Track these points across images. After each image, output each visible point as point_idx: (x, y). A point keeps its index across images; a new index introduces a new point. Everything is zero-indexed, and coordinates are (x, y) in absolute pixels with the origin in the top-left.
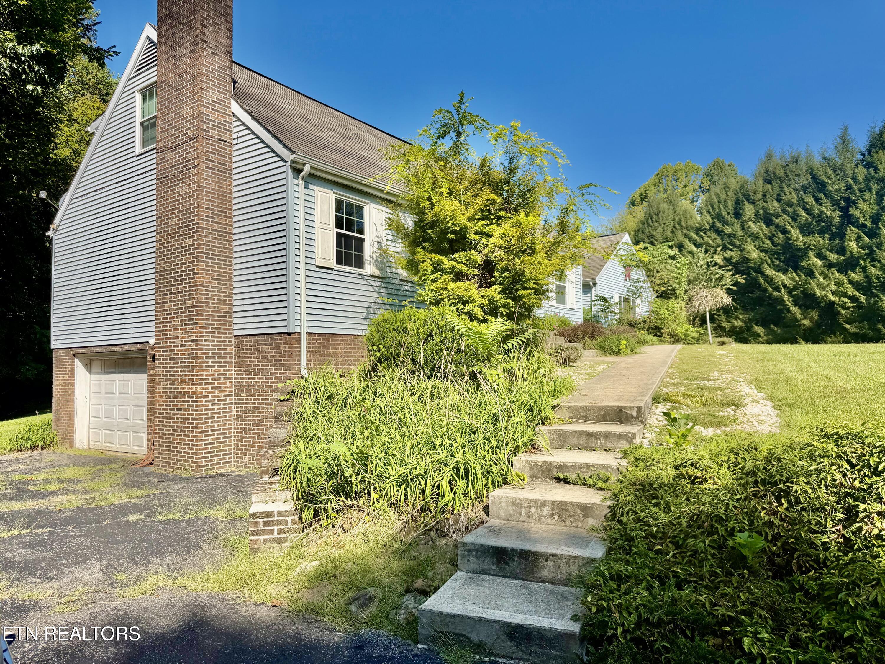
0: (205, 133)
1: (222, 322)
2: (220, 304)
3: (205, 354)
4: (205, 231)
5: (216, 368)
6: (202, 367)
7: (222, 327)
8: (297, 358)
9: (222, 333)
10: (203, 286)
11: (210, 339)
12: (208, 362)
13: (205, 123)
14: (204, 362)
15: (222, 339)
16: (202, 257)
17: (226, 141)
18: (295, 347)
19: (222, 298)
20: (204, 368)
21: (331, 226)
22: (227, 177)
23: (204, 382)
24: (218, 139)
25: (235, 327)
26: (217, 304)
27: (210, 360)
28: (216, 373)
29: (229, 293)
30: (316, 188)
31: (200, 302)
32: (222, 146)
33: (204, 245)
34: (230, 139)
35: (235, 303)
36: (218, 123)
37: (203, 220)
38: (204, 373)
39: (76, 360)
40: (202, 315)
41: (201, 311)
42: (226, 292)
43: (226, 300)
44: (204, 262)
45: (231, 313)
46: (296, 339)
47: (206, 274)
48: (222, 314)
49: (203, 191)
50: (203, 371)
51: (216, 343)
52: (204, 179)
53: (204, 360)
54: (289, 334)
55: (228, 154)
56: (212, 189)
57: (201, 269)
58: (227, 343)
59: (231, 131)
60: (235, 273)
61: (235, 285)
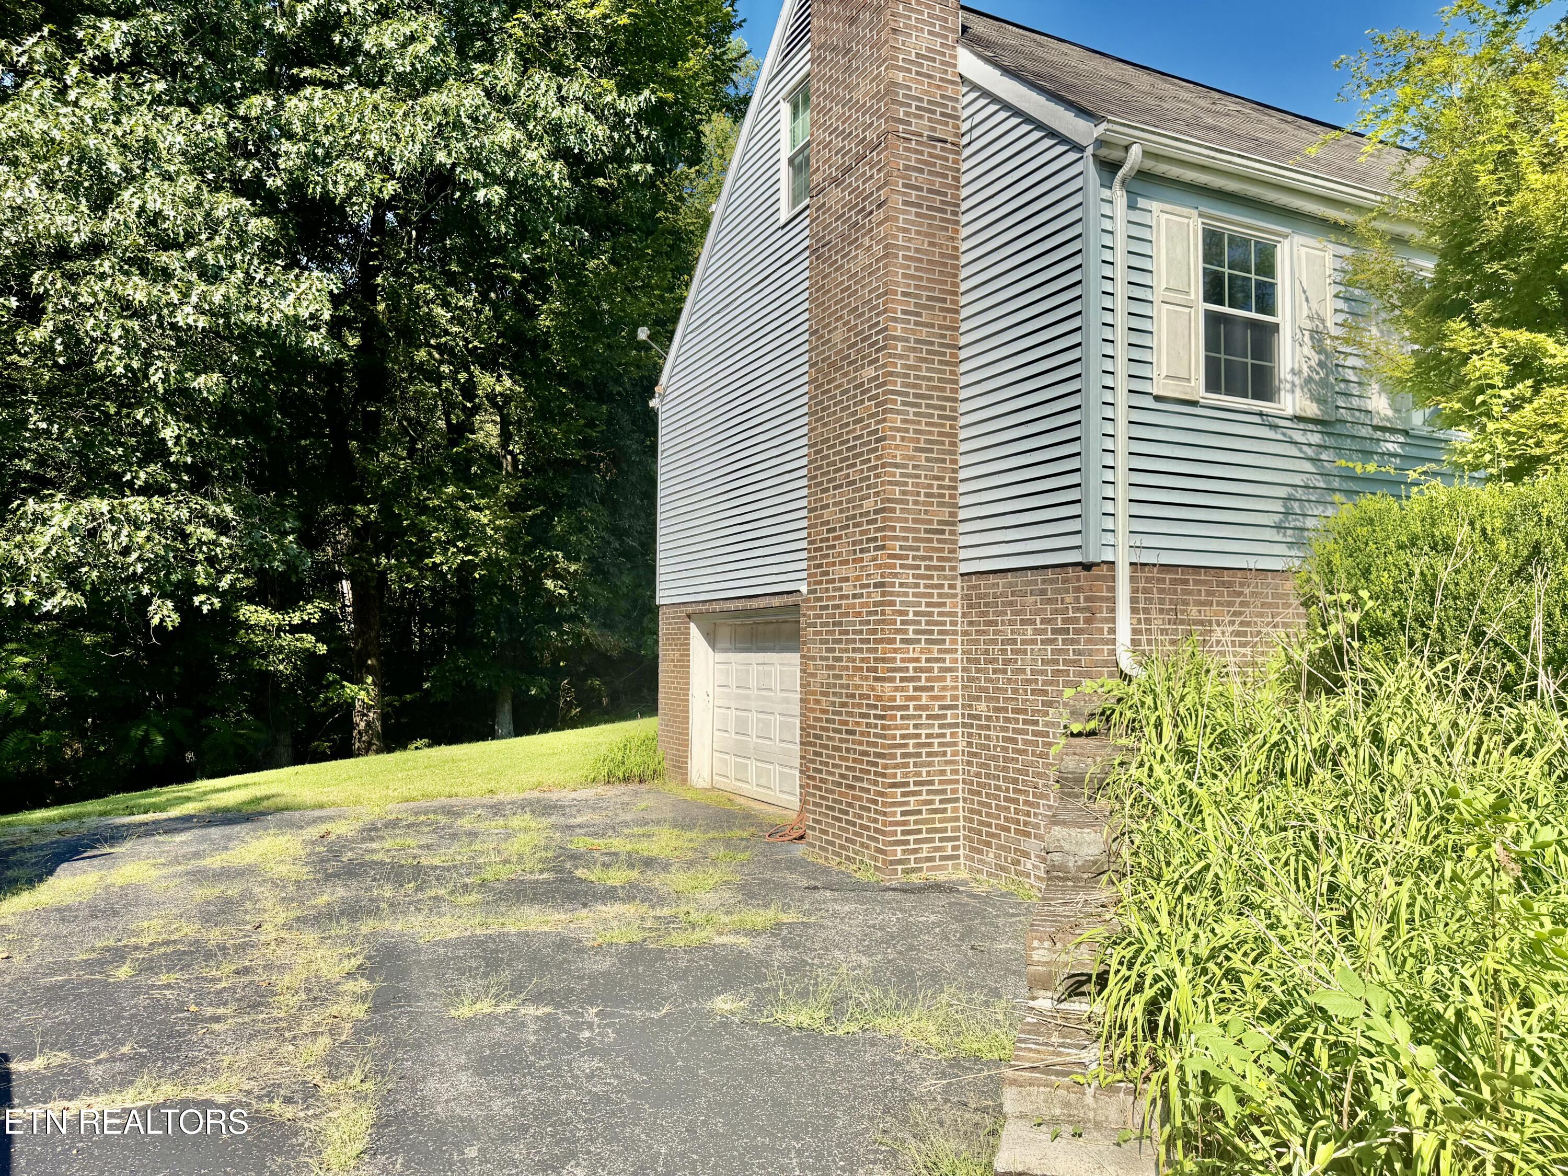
0: (901, 127)
1: (935, 545)
2: (932, 504)
3: (901, 613)
4: (900, 345)
5: (923, 645)
6: (893, 641)
7: (935, 555)
8: (1106, 627)
9: (936, 568)
10: (896, 466)
11: (911, 580)
12: (905, 632)
13: (902, 104)
14: (898, 631)
15: (936, 581)
16: (894, 402)
17: (945, 142)
18: (1102, 599)
19: (935, 490)
20: (898, 645)
21: (1193, 297)
22: (947, 221)
23: (898, 675)
24: (931, 138)
25: (963, 554)
26: (924, 503)
27: (911, 628)
28: (924, 657)
29: (951, 479)
30: (1155, 206)
31: (889, 500)
32: (938, 152)
33: (898, 375)
34: (956, 135)
35: (962, 501)
36: (929, 102)
37: (895, 320)
38: (899, 656)
39: (692, 625)
40: (894, 529)
41: (890, 519)
42: (943, 478)
43: (943, 496)
44: (898, 412)
45: (953, 524)
46: (1104, 578)
47: (903, 439)
48: (935, 526)
49: (897, 257)
50: (895, 651)
51: (922, 590)
52: (898, 228)
53: (898, 626)
54: (1087, 567)
55: (950, 169)
56: (917, 250)
57: (891, 429)
58: (946, 590)
59: (956, 118)
60: (963, 434)
61: (963, 461)
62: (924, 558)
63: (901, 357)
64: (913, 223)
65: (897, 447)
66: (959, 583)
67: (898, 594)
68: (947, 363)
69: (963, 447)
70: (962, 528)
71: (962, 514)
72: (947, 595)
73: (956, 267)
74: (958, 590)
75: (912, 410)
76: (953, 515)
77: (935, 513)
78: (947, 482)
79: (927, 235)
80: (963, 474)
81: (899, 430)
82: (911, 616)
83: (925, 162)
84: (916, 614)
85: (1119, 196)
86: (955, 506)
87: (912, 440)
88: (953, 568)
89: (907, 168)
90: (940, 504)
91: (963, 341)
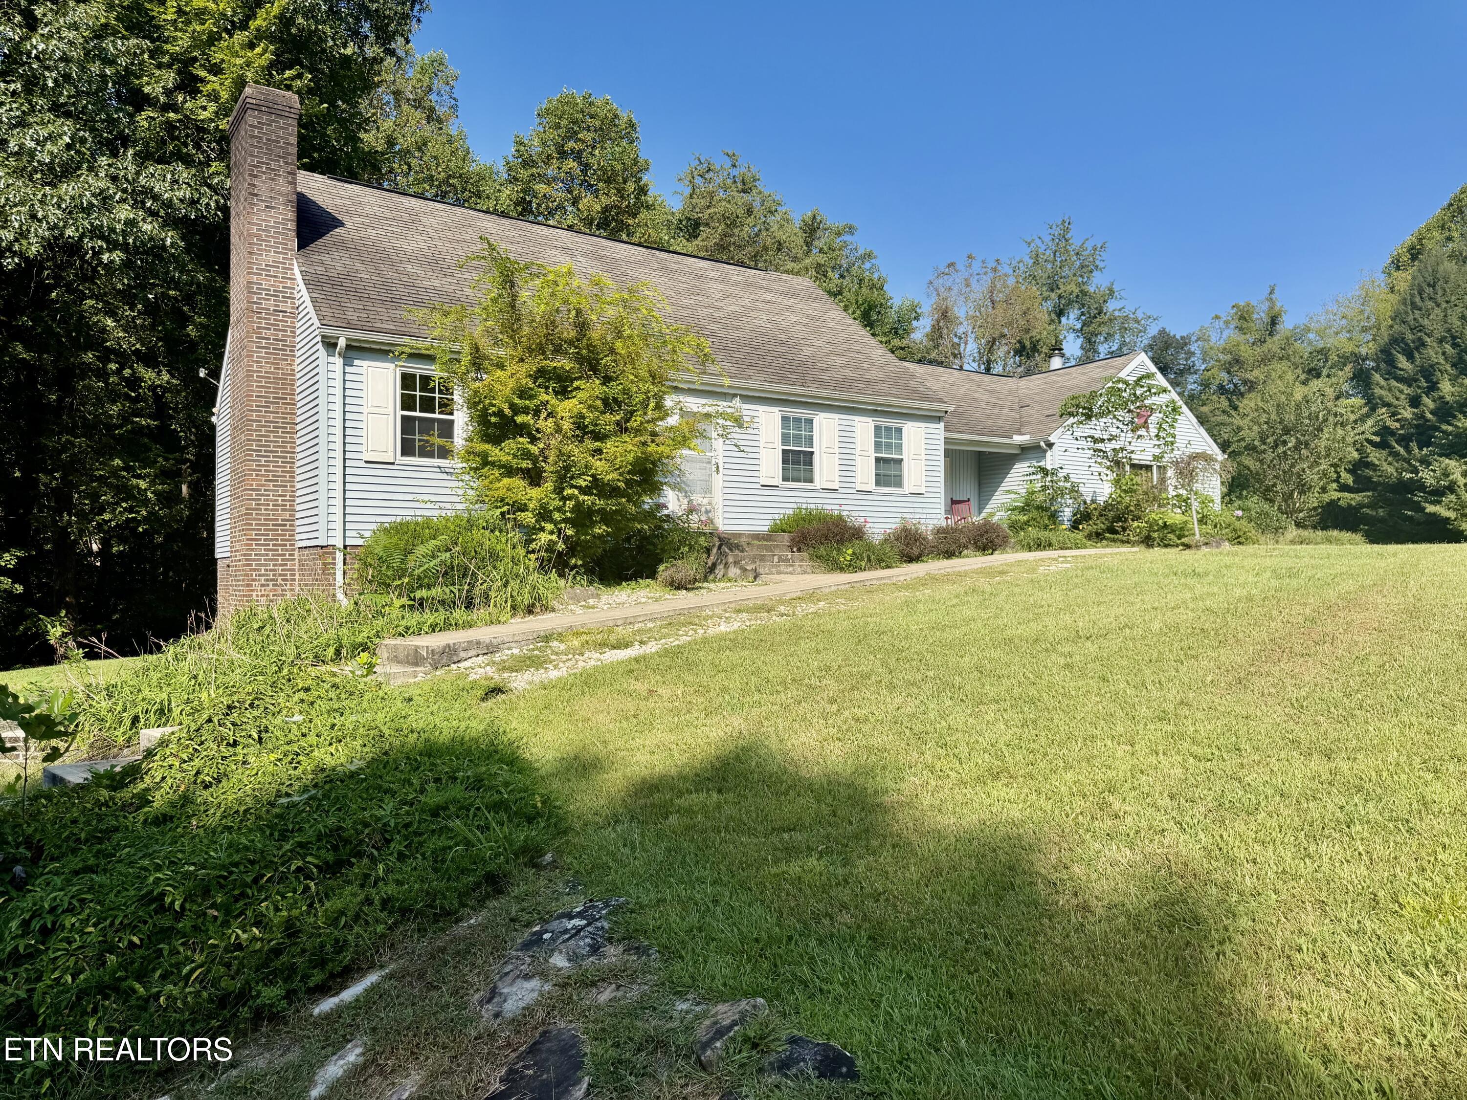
0: (255, 306)
1: (280, 532)
2: (277, 510)
3: (255, 570)
5: (271, 587)
6: (251, 585)
7: (280, 538)
9: (280, 545)
11: (263, 552)
12: (259, 580)
13: (256, 293)
14: (253, 580)
15: (280, 552)
17: (286, 312)
18: (332, 563)
19: (280, 503)
20: (254, 587)
21: (390, 409)
22: (286, 355)
24: (275, 311)
25: (298, 537)
26: (272, 510)
27: (263, 578)
28: (271, 593)
30: (365, 363)
32: (280, 318)
34: (293, 308)
35: (297, 508)
36: (274, 291)
42: (285, 496)
43: (285, 505)
45: (292, 520)
46: (330, 553)
48: (280, 522)
51: (270, 557)
53: (254, 577)
54: (322, 548)
55: (289, 327)
56: (266, 372)
58: (287, 557)
59: (294, 298)
60: (298, 471)
61: (298, 486)
62: (271, 540)
63: (256, 431)
64: (263, 358)
65: (253, 480)
66: (296, 553)
67: (254, 560)
68: (288, 433)
69: (298, 478)
70: (298, 523)
71: (298, 515)
72: (288, 560)
73: (294, 380)
74: (296, 557)
75: (263, 459)
76: (293, 516)
77: (279, 515)
78: (288, 498)
79: (273, 363)
80: (298, 493)
81: (254, 470)
82: (263, 572)
83: (272, 324)
84: (266, 570)
85: (338, 361)
86: (294, 510)
87: (263, 475)
88: (293, 545)
89: (258, 328)
90: (282, 510)
91: (298, 420)
